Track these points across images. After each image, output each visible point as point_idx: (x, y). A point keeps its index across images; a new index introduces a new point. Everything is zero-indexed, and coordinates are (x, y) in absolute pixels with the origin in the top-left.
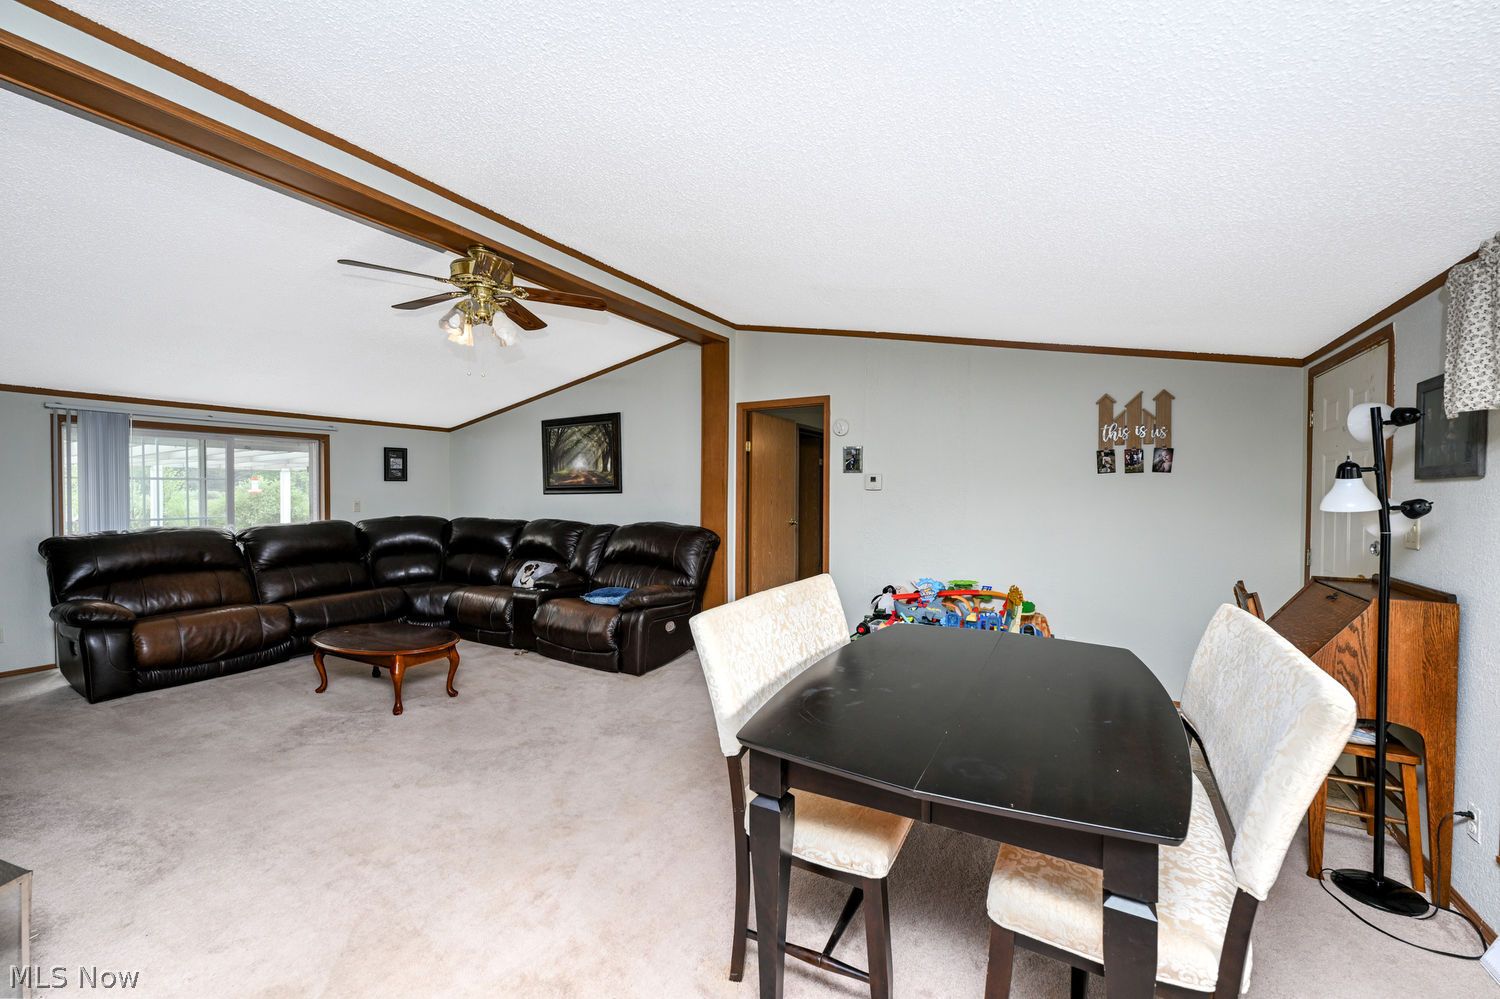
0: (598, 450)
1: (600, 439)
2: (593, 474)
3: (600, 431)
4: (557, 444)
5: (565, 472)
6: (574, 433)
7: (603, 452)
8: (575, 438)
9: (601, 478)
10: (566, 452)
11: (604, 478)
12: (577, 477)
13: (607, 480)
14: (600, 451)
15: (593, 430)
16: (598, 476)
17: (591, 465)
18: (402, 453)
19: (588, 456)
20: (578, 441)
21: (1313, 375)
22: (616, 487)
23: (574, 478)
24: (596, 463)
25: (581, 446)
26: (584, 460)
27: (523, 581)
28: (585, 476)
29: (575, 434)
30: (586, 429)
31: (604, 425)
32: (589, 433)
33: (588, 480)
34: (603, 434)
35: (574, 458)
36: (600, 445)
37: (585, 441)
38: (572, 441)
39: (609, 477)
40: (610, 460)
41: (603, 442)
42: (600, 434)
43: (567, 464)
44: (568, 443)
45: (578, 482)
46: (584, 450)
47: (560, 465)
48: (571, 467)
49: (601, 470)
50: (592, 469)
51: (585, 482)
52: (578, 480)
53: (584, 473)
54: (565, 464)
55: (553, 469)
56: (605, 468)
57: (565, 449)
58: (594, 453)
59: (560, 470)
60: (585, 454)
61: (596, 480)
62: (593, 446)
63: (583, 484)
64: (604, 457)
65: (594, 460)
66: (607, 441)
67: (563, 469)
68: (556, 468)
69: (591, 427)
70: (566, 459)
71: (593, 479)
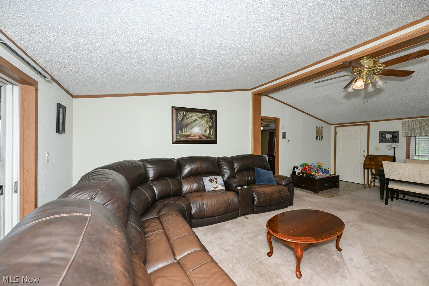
0: (206, 125)
1: (207, 120)
2: (204, 136)
3: (208, 117)
4: (183, 119)
5: (187, 133)
6: (193, 116)
7: (209, 126)
8: (194, 118)
10: (187, 125)
11: (209, 137)
12: (194, 136)
13: (211, 138)
14: (208, 126)
15: (204, 116)
16: (206, 136)
17: (203, 131)
19: (201, 127)
20: (196, 120)
21: (335, 127)
22: (215, 142)
23: (193, 136)
24: (206, 130)
25: (197, 122)
26: (199, 128)
29: (194, 116)
30: (200, 115)
31: (210, 115)
32: (202, 117)
33: (200, 138)
34: (209, 118)
35: (193, 127)
36: (208, 123)
37: (200, 120)
38: (192, 119)
39: (212, 137)
40: (212, 130)
41: (209, 122)
42: (208, 118)
43: (189, 130)
44: (189, 120)
45: (195, 139)
46: (199, 124)
47: (184, 130)
48: (191, 131)
49: (208, 134)
50: (203, 133)
51: (199, 138)
52: (195, 137)
53: (199, 135)
54: (188, 130)
55: (180, 131)
56: (210, 133)
57: (188, 122)
58: (205, 126)
59: (184, 132)
60: (200, 126)
61: (206, 138)
62: (204, 123)
63: (198, 139)
64: (210, 128)
65: (205, 129)
66: (211, 121)
67: (186, 132)
68: (182, 131)
69: (203, 114)
70: (189, 127)
71: (204, 137)
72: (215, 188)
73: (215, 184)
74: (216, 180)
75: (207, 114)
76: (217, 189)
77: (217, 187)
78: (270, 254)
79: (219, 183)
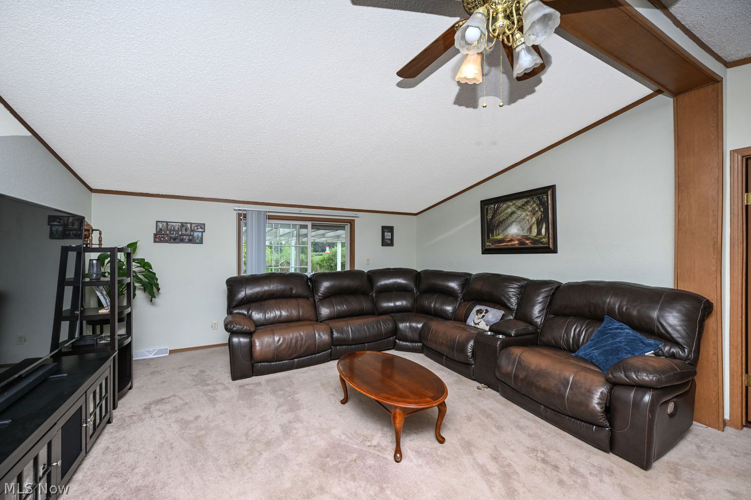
0: (532, 218)
1: (534, 209)
2: (527, 238)
3: (534, 203)
4: (493, 217)
5: (500, 237)
6: (508, 207)
7: (537, 220)
8: (509, 210)
9: (534, 241)
10: (501, 222)
11: (538, 241)
12: (511, 240)
13: (542, 243)
14: (534, 219)
15: (527, 203)
16: (532, 239)
17: (525, 231)
18: (390, 229)
19: (522, 223)
20: (513, 213)
22: (553, 249)
23: (509, 241)
24: (530, 229)
25: (515, 216)
26: (518, 227)
27: (477, 321)
28: (518, 240)
29: (510, 207)
30: (519, 203)
31: (539, 198)
32: (523, 205)
33: (521, 243)
34: (537, 205)
35: (508, 226)
36: (534, 214)
37: (519, 212)
38: (507, 213)
39: (544, 240)
40: (544, 226)
41: (537, 211)
42: (534, 205)
43: (502, 231)
44: (503, 215)
45: (512, 245)
46: (518, 220)
47: (496, 232)
48: (506, 233)
49: (535, 234)
50: (526, 234)
51: (519, 244)
52: (513, 243)
53: (519, 237)
54: (500, 231)
55: (490, 235)
56: (539, 232)
57: (501, 220)
58: (528, 221)
59: (496, 236)
60: (520, 222)
61: (531, 242)
62: (527, 215)
63: (517, 246)
64: (539, 223)
65: (528, 226)
66: (542, 209)
67: (499, 235)
68: (493, 234)
69: (525, 200)
70: (502, 227)
71: (527, 242)
72: (476, 324)
74: (485, 313)
75: (533, 198)
77: (478, 324)
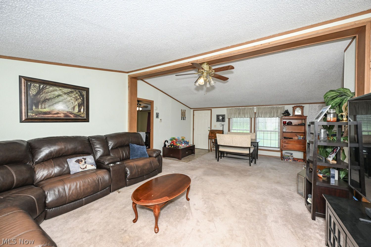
0: (75, 102)
1: (76, 97)
2: (71, 113)
3: (77, 93)
4: (38, 93)
5: (46, 110)
6: (56, 90)
7: (79, 104)
8: (57, 93)
9: (76, 115)
11: (79, 116)
12: (57, 113)
13: (81, 117)
14: (76, 103)
15: (72, 92)
16: (75, 114)
17: (70, 109)
19: (68, 104)
20: (59, 95)
21: (194, 110)
22: (87, 120)
23: (55, 114)
24: (74, 108)
25: (61, 98)
26: (64, 105)
28: (64, 114)
30: (66, 90)
31: (80, 92)
32: (68, 93)
33: (66, 116)
34: (79, 95)
35: (55, 103)
36: (77, 100)
37: (65, 96)
38: (54, 94)
39: (82, 115)
40: (83, 107)
41: (78, 99)
42: (77, 95)
43: (49, 106)
44: (49, 95)
45: (58, 116)
46: (65, 101)
47: (41, 106)
48: (52, 108)
49: (77, 111)
50: (70, 111)
51: (64, 116)
52: (59, 115)
53: (64, 112)
54: (46, 106)
55: (34, 107)
56: (79, 111)
57: (48, 98)
58: (72, 103)
59: (41, 108)
60: (65, 103)
61: (74, 116)
62: (72, 99)
63: (63, 117)
64: (80, 106)
65: (73, 106)
66: (82, 98)
67: (45, 108)
68: (37, 107)
69: (71, 90)
70: (48, 103)
71: (71, 115)
72: (83, 169)
73: (83, 165)
74: (85, 160)
75: (75, 91)
76: (86, 169)
77: (86, 168)
78: (135, 221)
79: (89, 163)
